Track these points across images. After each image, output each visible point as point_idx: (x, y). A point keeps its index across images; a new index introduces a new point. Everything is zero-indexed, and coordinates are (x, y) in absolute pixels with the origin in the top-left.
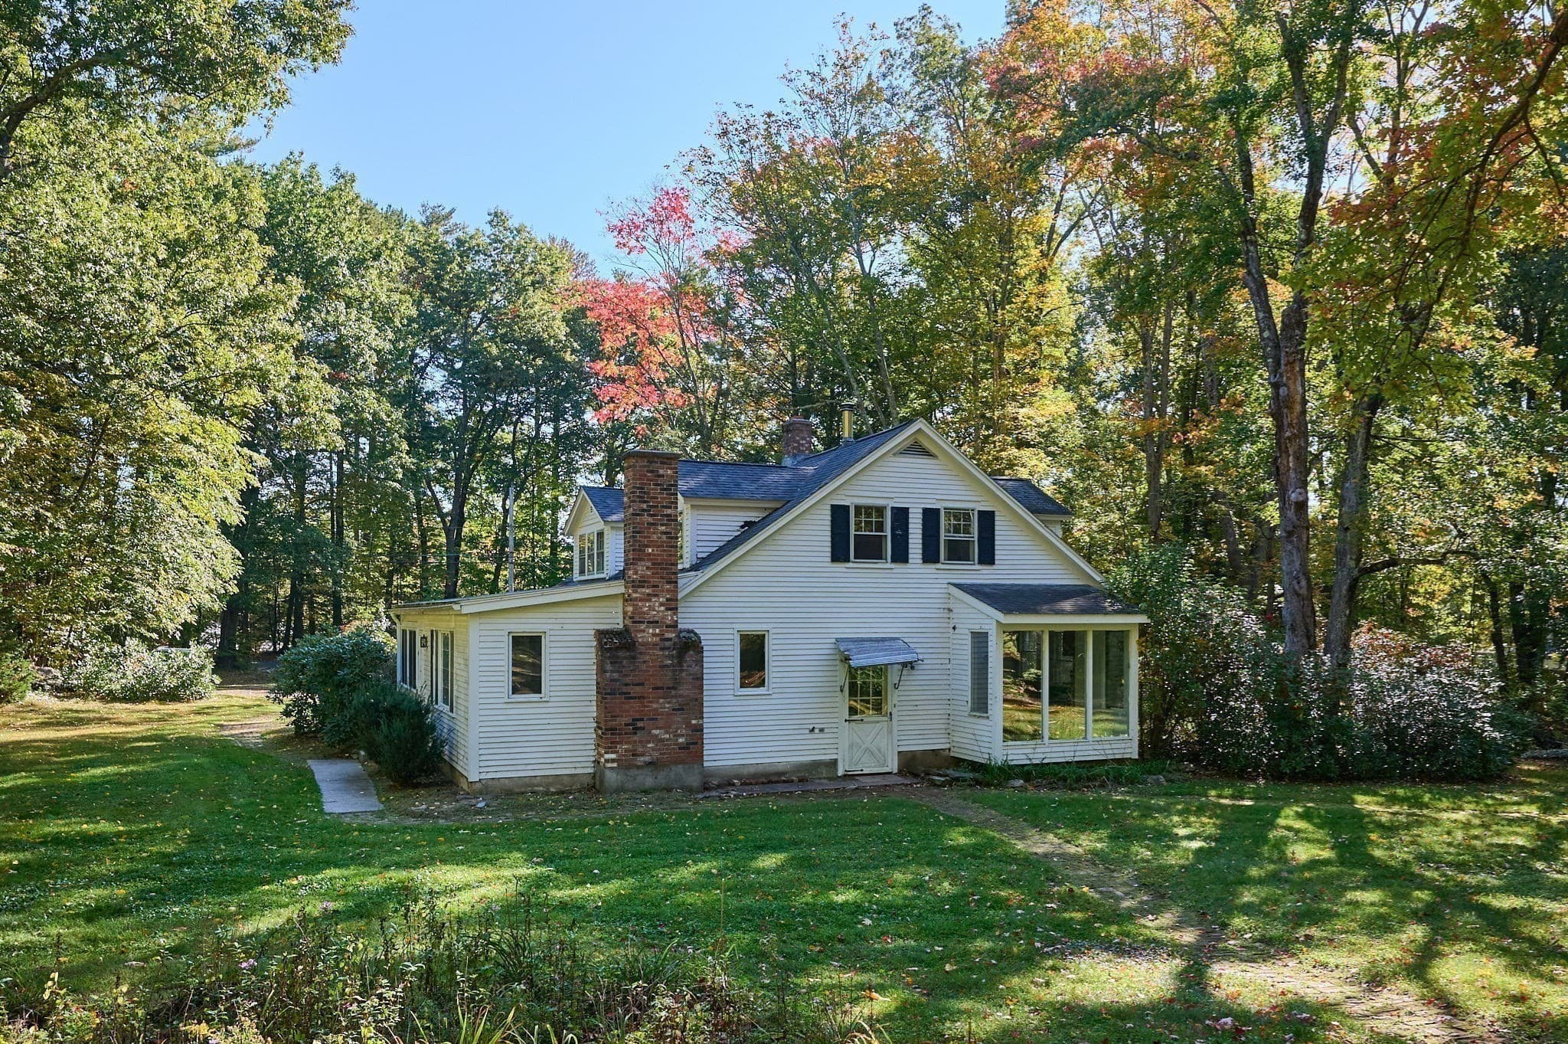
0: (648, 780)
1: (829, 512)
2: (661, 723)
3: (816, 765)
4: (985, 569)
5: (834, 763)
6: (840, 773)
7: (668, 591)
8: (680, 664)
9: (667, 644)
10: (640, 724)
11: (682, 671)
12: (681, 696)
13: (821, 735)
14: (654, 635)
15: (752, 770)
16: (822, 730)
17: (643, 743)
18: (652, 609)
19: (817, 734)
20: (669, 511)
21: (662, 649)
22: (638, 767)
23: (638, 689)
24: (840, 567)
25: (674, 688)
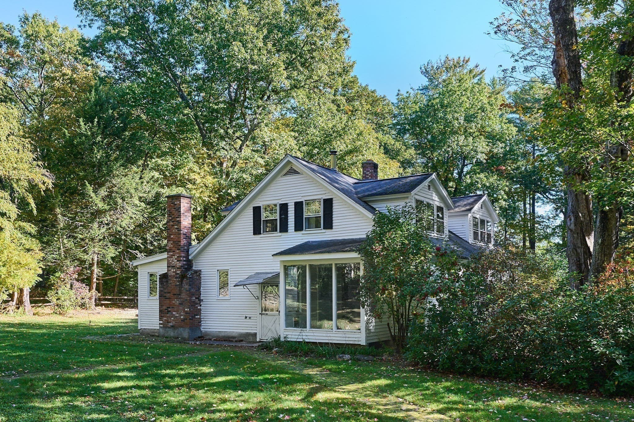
0: (171, 333)
1: (252, 211)
2: (175, 309)
3: (248, 335)
4: (328, 231)
5: (255, 334)
6: (258, 340)
7: (178, 253)
8: (182, 283)
9: (178, 275)
10: (169, 310)
11: (182, 287)
12: (182, 298)
13: (250, 320)
14: (173, 272)
15: (223, 334)
16: (250, 318)
17: (171, 317)
18: (173, 261)
19: (248, 320)
20: (178, 219)
21: (176, 278)
22: (169, 328)
23: (169, 294)
24: (258, 237)
25: (180, 295)
